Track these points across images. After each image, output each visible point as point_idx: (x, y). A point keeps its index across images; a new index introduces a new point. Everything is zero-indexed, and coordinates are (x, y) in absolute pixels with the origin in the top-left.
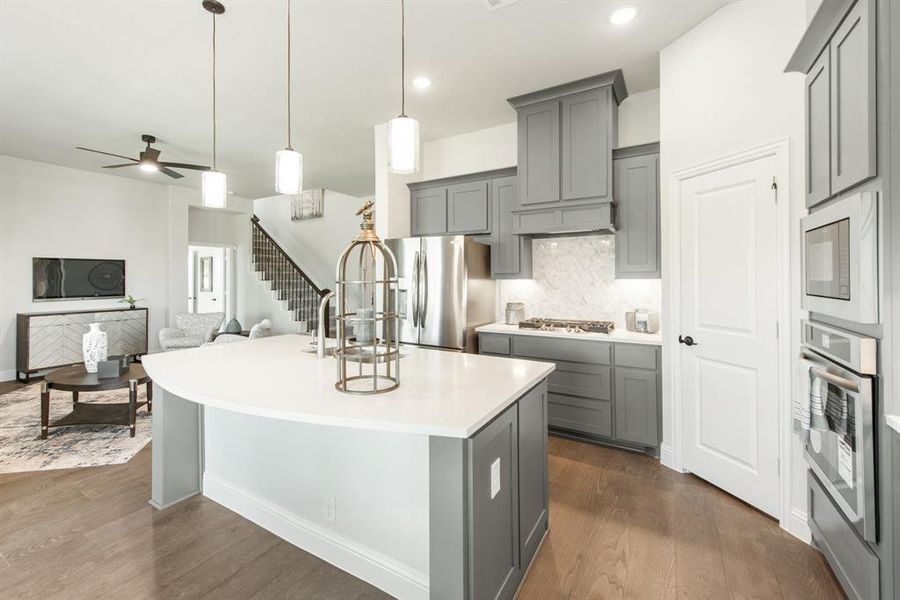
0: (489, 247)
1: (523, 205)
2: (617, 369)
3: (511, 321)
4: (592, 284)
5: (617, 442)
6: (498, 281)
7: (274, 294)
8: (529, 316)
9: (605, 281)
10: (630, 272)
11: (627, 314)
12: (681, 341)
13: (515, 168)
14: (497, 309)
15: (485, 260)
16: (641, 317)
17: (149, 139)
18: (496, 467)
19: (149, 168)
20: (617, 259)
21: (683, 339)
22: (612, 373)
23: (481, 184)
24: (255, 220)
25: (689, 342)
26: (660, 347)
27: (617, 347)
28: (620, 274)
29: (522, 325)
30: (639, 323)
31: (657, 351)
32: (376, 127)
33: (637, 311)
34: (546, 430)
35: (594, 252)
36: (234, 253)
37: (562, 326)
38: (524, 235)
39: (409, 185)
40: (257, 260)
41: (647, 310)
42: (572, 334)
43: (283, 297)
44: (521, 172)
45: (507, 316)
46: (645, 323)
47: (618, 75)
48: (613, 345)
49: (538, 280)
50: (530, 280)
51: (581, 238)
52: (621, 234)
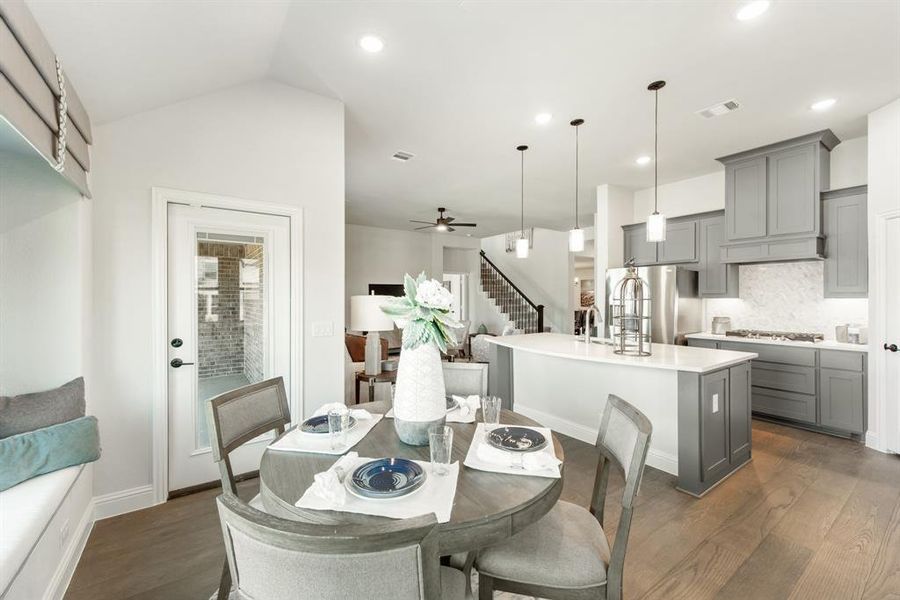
0: (696, 273)
1: (731, 241)
2: (822, 371)
3: (718, 331)
4: (801, 302)
5: (821, 428)
6: (704, 300)
7: (498, 309)
8: (735, 328)
9: (815, 300)
10: (839, 293)
11: (837, 328)
12: (886, 348)
13: (723, 210)
14: (703, 321)
15: (693, 283)
16: (853, 331)
17: (442, 210)
18: (715, 398)
19: (442, 228)
20: (826, 281)
21: (888, 346)
22: (817, 375)
23: (690, 224)
24: (482, 254)
25: (894, 348)
26: (866, 353)
27: (822, 353)
28: (828, 294)
29: (728, 334)
30: (851, 335)
31: (864, 356)
32: (599, 188)
33: (848, 325)
34: (750, 416)
35: (803, 276)
36: (467, 277)
37: (768, 335)
38: (731, 264)
39: (623, 227)
40: (484, 283)
41: (859, 325)
42: (779, 341)
43: (504, 311)
44: (729, 214)
45: (714, 328)
46: (857, 336)
47: (828, 133)
48: (818, 352)
49: (745, 299)
50: (737, 299)
51: (789, 264)
52: (831, 262)
